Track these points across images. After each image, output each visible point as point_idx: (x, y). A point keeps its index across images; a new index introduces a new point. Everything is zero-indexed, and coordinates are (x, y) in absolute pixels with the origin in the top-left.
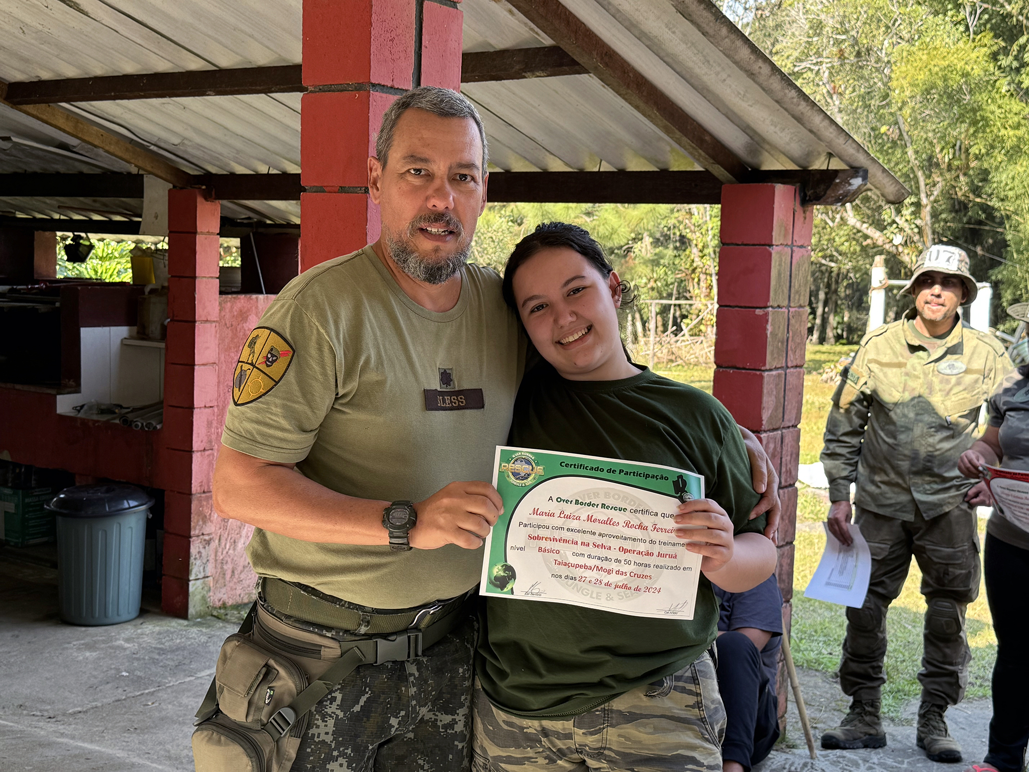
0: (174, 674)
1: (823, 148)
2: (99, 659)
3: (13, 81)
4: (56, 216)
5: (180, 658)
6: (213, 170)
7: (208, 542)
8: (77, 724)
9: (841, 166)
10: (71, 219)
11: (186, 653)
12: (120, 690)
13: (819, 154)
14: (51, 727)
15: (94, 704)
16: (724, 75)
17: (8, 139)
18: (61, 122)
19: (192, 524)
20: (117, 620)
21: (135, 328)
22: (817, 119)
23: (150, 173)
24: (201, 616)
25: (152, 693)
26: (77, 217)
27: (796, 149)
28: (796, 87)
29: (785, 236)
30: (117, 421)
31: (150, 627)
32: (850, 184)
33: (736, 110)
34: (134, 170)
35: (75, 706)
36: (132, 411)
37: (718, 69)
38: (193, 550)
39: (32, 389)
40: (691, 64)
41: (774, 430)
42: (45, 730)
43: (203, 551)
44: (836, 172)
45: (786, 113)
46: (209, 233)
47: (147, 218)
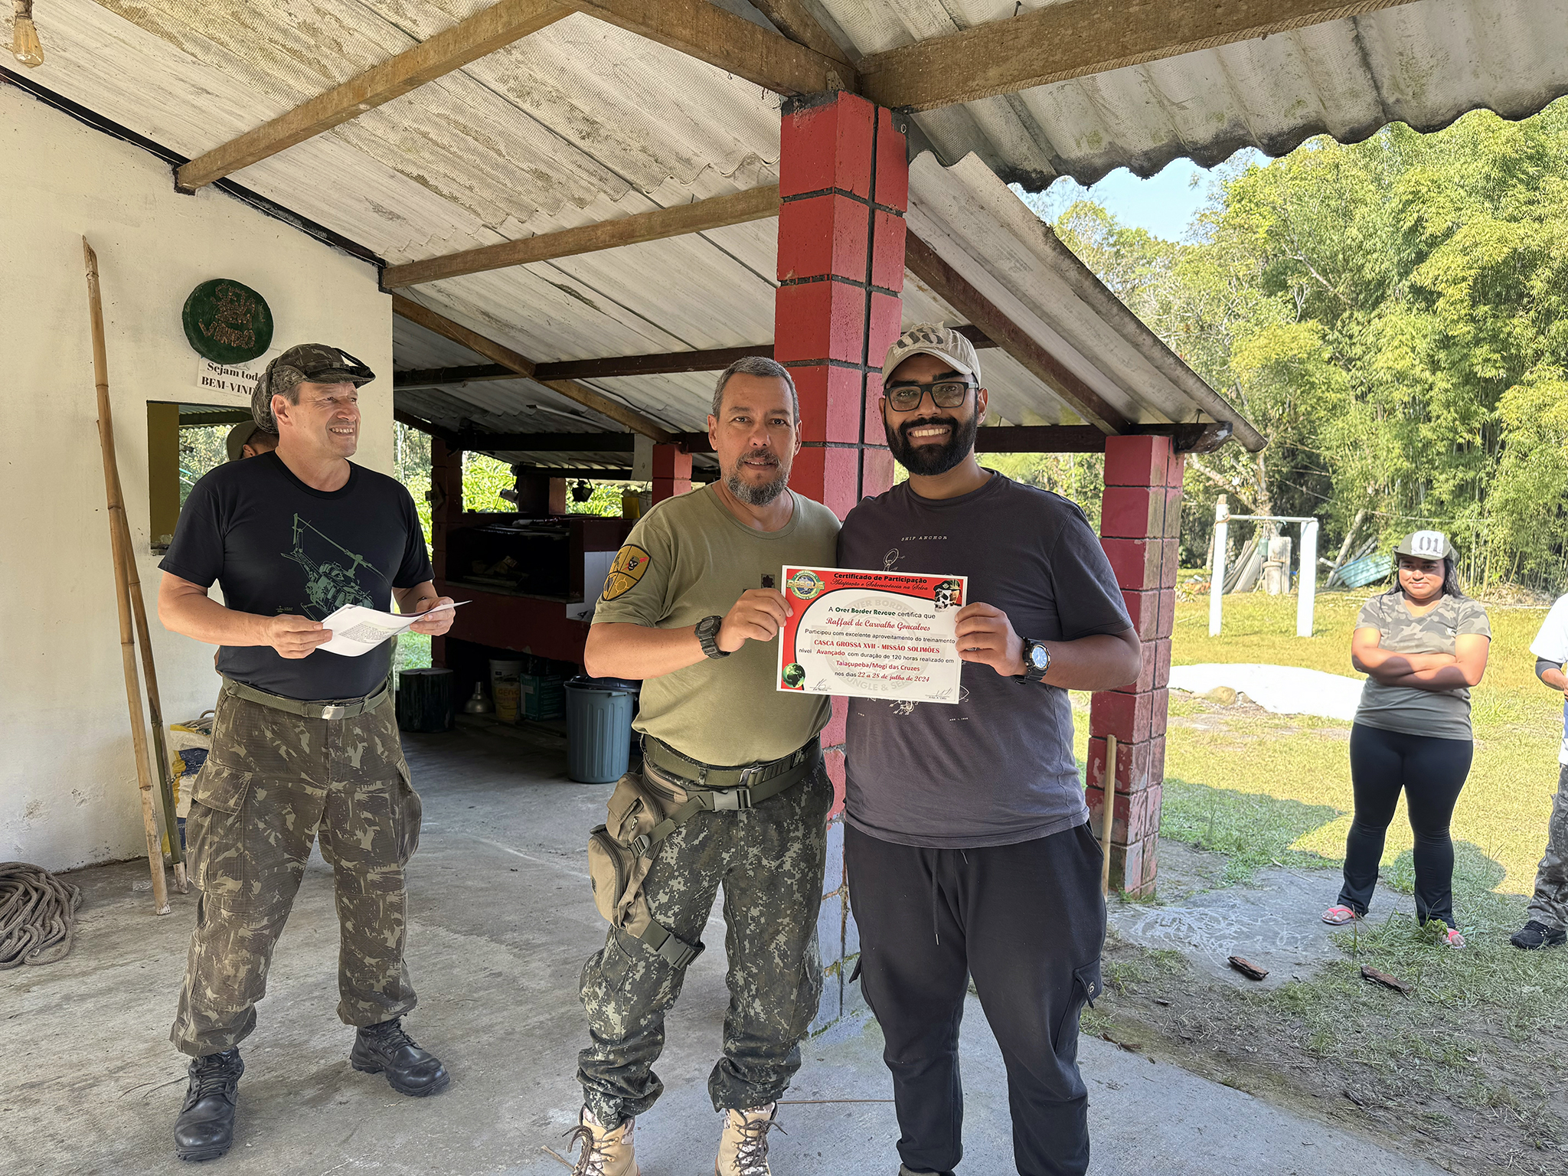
1: (1194, 406)
3: (540, 362)
4: (566, 466)
6: (688, 429)
9: (1209, 420)
10: (577, 468)
13: (1190, 410)
14: (564, 862)
16: (1111, 346)
17: (534, 407)
18: (575, 394)
23: (640, 432)
26: (581, 467)
27: (1169, 406)
29: (1160, 479)
32: (1217, 435)
33: (1120, 375)
34: (627, 430)
37: (1107, 341)
39: (548, 599)
40: (1084, 338)
41: (1149, 640)
42: (560, 864)
44: (1205, 426)
45: (1164, 377)
46: (683, 479)
47: (637, 467)
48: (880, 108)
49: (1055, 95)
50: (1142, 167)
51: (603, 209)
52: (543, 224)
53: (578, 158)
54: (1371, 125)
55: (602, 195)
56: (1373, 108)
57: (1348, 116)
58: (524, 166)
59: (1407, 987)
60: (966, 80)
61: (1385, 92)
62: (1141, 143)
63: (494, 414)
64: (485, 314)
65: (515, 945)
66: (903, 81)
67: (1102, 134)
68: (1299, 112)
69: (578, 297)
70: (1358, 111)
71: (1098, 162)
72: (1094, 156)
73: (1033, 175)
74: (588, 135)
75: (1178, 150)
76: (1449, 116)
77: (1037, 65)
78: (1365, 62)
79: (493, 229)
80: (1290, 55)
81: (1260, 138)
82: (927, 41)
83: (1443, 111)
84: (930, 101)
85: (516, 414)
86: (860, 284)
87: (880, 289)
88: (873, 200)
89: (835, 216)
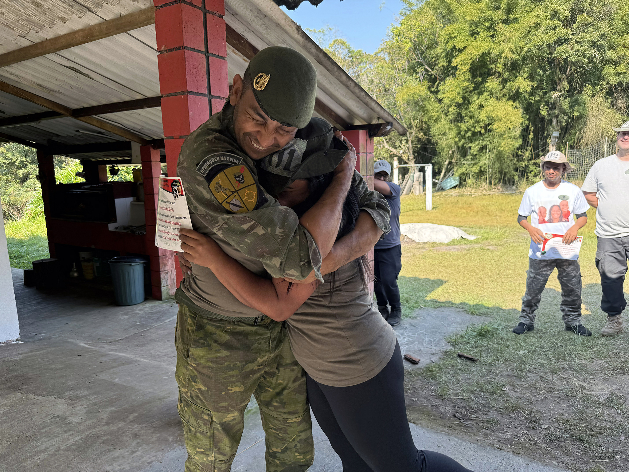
0: (156, 322)
1: (376, 116)
2: (129, 318)
3: (74, 108)
4: (106, 159)
5: (159, 315)
6: (156, 138)
7: (167, 273)
8: (118, 345)
9: (383, 122)
10: (111, 160)
11: (161, 314)
12: (136, 330)
13: (375, 118)
14: (108, 347)
15: (126, 336)
16: (337, 87)
17: (78, 131)
18: (95, 123)
19: (160, 267)
20: (136, 303)
21: (135, 198)
22: (373, 104)
23: (133, 141)
24: (167, 299)
25: (148, 330)
26: (113, 159)
27: (365, 116)
28: (364, 91)
29: (364, 149)
30: (130, 232)
31: (149, 305)
32: (386, 129)
33: (343, 102)
34: (128, 140)
35: (119, 337)
36: (136, 228)
37: (335, 85)
38: (162, 276)
40: (324, 84)
42: (106, 349)
43: (165, 276)
44: (381, 124)
45: (362, 102)
46: (156, 161)
47: (134, 157)
51: (76, 23)
52: (48, 33)
55: (73, 15)
59: (476, 358)
63: (63, 137)
64: (38, 85)
65: (70, 398)
69: (80, 73)
79: (24, 37)
85: (73, 135)
86: (202, 52)
87: (213, 55)
88: (205, 8)
89: (183, 15)
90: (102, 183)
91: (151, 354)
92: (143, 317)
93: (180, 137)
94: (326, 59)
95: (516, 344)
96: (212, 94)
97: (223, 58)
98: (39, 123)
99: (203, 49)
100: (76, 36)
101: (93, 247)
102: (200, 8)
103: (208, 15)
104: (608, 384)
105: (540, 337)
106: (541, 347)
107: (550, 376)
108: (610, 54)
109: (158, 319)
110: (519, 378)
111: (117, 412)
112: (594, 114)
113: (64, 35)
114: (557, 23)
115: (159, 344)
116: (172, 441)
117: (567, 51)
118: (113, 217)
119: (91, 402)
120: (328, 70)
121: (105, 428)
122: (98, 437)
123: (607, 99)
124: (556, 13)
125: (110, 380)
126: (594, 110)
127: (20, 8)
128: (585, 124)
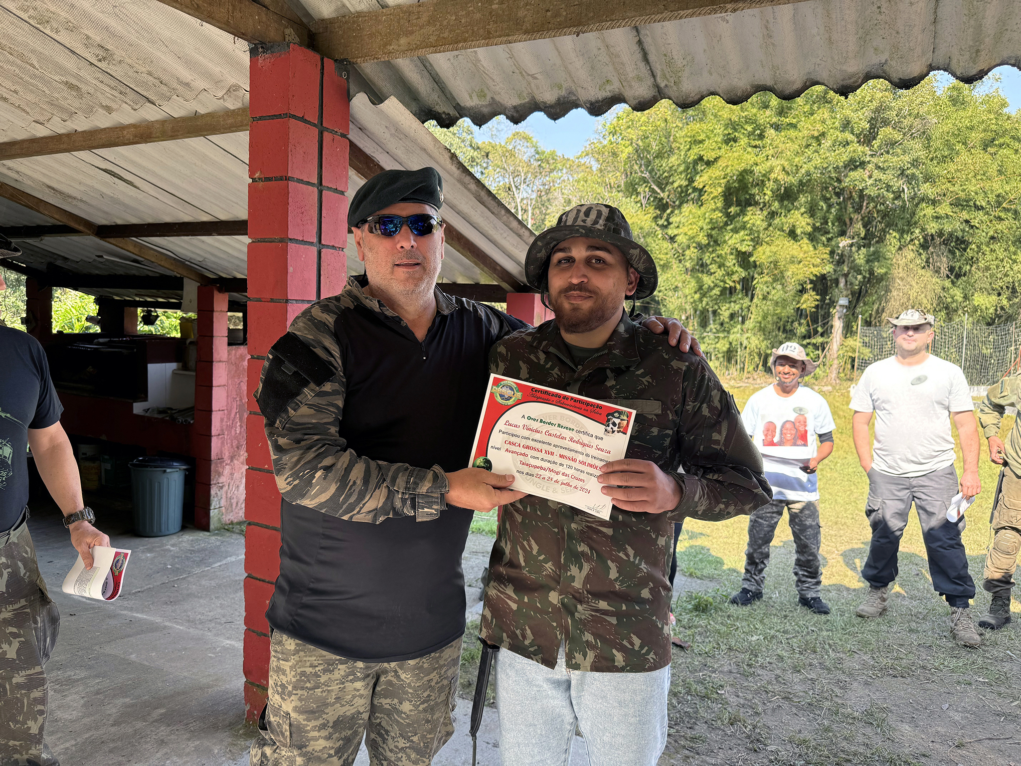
0: (198, 566)
2: (154, 557)
3: (101, 224)
4: (137, 299)
5: (203, 555)
6: (224, 276)
7: (222, 488)
8: (136, 600)
10: (146, 301)
11: (207, 552)
12: (165, 577)
15: (148, 586)
16: (505, 235)
17: (101, 257)
18: (131, 248)
19: (212, 478)
20: (167, 533)
21: (181, 364)
23: (187, 277)
24: (218, 530)
25: (184, 578)
26: (149, 299)
30: (168, 418)
31: (187, 537)
34: (179, 276)
35: (137, 588)
36: (178, 412)
37: (502, 232)
38: (213, 492)
39: (120, 399)
40: (487, 229)
43: (218, 492)
46: (221, 311)
47: (185, 302)
48: (325, 59)
49: (452, 61)
50: (513, 116)
51: (126, 115)
52: (81, 124)
53: (100, 75)
54: (651, 100)
55: (124, 105)
56: (652, 89)
57: (637, 93)
58: (57, 79)
59: (687, 645)
60: (385, 45)
61: (659, 80)
62: (511, 101)
63: (73, 261)
64: (49, 187)
66: (343, 41)
67: (486, 91)
68: (608, 88)
69: (121, 178)
70: (643, 91)
71: (485, 110)
72: (482, 106)
73: (444, 116)
74: (104, 59)
75: (535, 106)
76: (696, 98)
77: (433, 39)
78: (645, 58)
79: (42, 124)
80: (599, 49)
81: (585, 103)
82: (359, 14)
83: (693, 95)
84: (361, 57)
85: (90, 261)
86: (313, 185)
87: (329, 189)
88: (322, 124)
89: (290, 134)
90: (129, 336)
91: (189, 617)
92: (178, 557)
93: (272, 300)
94: (490, 198)
95: (749, 625)
96: (323, 242)
97: (342, 193)
98: (42, 240)
99: (315, 181)
100: (125, 133)
101: (104, 437)
102: (315, 125)
103: (325, 134)
104: (870, 691)
105: (786, 617)
106: (783, 632)
107: (789, 676)
108: (926, 189)
109: (202, 562)
110: (745, 675)
111: (133, 705)
112: (901, 275)
113: (105, 129)
114: (850, 137)
115: (202, 601)
116: (218, 753)
117: (863, 180)
118: (141, 392)
119: (92, 689)
120: (493, 213)
121: (113, 729)
122: (103, 742)
123: (920, 254)
124: (848, 122)
125: (122, 656)
126: (901, 270)
127: (45, 89)
128: (888, 290)
